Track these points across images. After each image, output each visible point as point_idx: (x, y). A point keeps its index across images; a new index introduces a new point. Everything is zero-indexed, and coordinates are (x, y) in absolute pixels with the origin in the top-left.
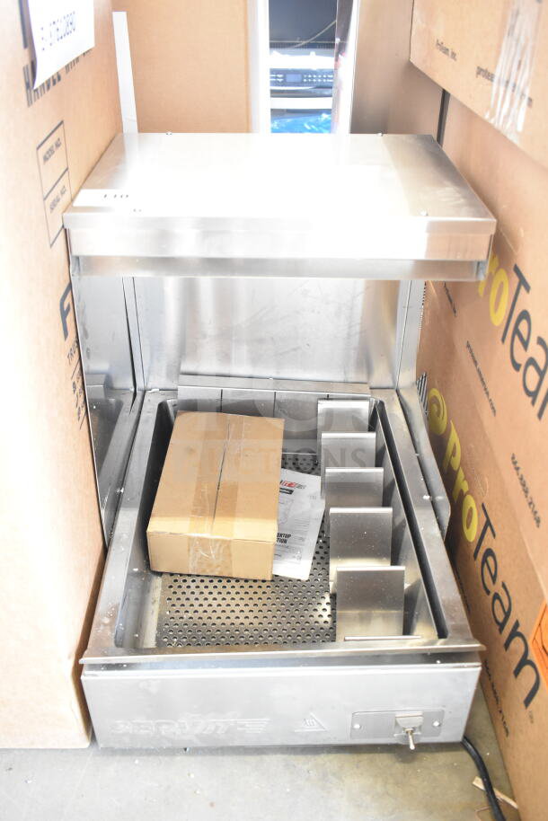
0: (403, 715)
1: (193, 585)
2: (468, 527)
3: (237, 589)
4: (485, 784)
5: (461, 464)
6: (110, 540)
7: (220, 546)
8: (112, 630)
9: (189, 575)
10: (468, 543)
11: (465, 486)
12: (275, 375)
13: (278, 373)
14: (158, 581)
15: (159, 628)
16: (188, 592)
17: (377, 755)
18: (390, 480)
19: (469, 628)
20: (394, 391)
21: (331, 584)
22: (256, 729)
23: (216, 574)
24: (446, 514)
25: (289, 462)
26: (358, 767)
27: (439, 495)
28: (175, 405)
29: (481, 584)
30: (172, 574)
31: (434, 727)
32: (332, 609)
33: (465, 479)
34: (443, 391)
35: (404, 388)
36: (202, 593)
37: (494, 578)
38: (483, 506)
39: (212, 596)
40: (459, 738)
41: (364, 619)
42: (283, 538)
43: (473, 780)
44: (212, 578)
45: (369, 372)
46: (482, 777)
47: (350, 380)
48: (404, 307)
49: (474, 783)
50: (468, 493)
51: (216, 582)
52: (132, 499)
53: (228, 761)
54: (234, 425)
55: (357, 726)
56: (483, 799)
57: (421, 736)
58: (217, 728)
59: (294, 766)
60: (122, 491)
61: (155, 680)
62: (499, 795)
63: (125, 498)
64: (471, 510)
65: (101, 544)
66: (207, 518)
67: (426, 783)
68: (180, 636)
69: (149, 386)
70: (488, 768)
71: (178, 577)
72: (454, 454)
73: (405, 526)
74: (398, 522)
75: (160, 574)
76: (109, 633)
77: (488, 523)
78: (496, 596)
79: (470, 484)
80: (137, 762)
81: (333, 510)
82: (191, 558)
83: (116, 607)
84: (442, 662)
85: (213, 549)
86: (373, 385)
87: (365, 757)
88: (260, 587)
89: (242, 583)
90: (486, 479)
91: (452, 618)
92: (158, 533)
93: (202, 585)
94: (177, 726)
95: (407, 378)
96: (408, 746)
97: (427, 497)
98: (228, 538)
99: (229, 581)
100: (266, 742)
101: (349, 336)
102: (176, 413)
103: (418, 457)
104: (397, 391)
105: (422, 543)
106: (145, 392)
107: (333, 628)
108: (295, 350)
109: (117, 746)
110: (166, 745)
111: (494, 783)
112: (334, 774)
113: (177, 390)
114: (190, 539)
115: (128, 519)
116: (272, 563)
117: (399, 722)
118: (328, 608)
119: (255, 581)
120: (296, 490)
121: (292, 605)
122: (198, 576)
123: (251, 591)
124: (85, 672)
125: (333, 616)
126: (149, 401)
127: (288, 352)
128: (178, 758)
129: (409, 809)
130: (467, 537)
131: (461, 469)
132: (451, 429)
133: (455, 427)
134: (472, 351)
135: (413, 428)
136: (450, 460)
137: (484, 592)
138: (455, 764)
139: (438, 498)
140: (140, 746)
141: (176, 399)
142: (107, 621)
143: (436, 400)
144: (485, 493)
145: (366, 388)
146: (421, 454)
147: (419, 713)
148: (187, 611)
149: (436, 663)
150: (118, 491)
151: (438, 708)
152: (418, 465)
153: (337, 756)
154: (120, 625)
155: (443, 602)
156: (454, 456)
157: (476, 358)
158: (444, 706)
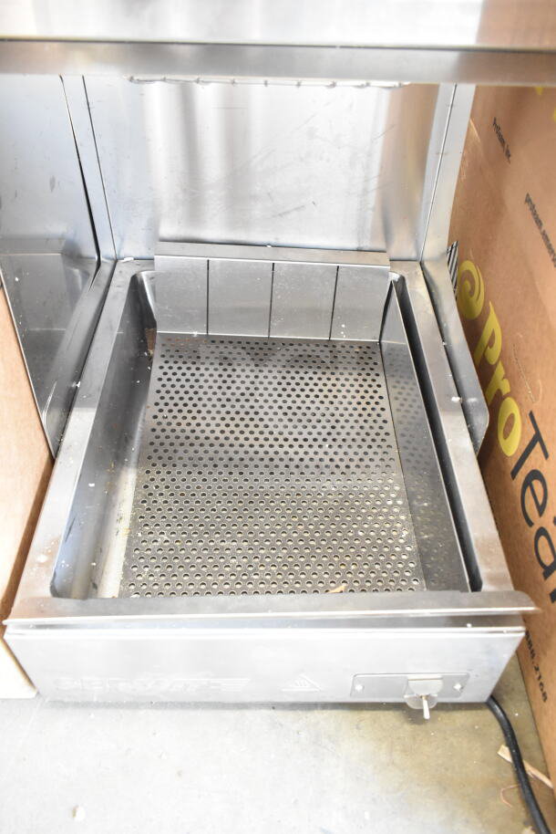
0: (417, 677)
4: (513, 755)
5: (501, 357)
6: (58, 450)
8: (48, 572)
10: (504, 457)
11: (505, 387)
12: (273, 241)
13: (277, 238)
17: (381, 712)
19: (509, 577)
20: (417, 264)
24: (482, 422)
26: (358, 728)
27: (471, 397)
28: (151, 279)
29: (520, 510)
31: (454, 689)
33: (504, 377)
34: (481, 264)
35: (430, 260)
37: (541, 509)
38: (531, 415)
40: (485, 698)
43: (498, 749)
45: (388, 238)
46: (508, 745)
47: (365, 247)
48: (438, 154)
49: (500, 753)
50: (508, 395)
52: (90, 396)
55: (359, 688)
56: (510, 774)
57: (439, 697)
59: (281, 725)
60: (78, 385)
62: (530, 770)
63: (81, 396)
64: (512, 417)
67: (439, 751)
69: (122, 255)
70: (516, 733)
72: (491, 344)
76: (44, 577)
77: (537, 438)
78: (542, 532)
79: (512, 384)
80: (92, 716)
83: (57, 541)
84: (473, 626)
86: (394, 256)
87: (367, 715)
90: (539, 382)
91: (488, 564)
94: (136, 683)
97: (456, 399)
100: (247, 699)
101: (365, 192)
103: (445, 347)
104: (421, 264)
105: (449, 459)
106: (116, 262)
108: (297, 209)
109: (66, 700)
110: (126, 700)
111: (524, 754)
112: (329, 737)
113: (153, 259)
115: (82, 421)
117: (411, 686)
126: (121, 272)
127: (288, 212)
128: (142, 713)
129: (418, 785)
130: (504, 449)
131: (500, 364)
132: (488, 313)
133: (495, 310)
134: (533, 208)
135: (440, 311)
136: (485, 351)
137: (524, 521)
138: (477, 727)
139: (471, 400)
140: (95, 700)
141: (153, 270)
142: (43, 559)
143: (469, 275)
144: (536, 400)
145: (384, 258)
146: (449, 342)
147: (439, 676)
148: (162, 533)
149: (466, 626)
150: (74, 385)
151: (463, 672)
152: (445, 357)
153: (335, 712)
154: (61, 562)
155: (477, 541)
156: (491, 347)
157: (540, 217)
158: (470, 670)
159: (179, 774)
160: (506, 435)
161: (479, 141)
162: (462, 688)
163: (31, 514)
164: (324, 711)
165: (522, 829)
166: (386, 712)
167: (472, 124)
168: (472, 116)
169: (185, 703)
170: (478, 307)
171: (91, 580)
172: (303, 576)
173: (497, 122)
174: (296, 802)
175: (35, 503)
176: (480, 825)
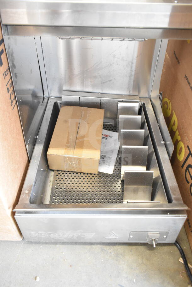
0: (151, 233)
1: (66, 175)
2: (179, 155)
3: (84, 177)
4: (184, 261)
5: (177, 129)
6: (31, 158)
7: (77, 160)
8: (29, 196)
9: (65, 171)
10: (179, 161)
11: (179, 138)
12: (101, 92)
13: (102, 91)
14: (52, 173)
15: (52, 193)
16: (64, 178)
17: (139, 246)
18: (147, 135)
19: (182, 199)
21: (122, 176)
22: (89, 236)
23: (76, 171)
24: (171, 149)
25: (106, 127)
26: (131, 252)
27: (168, 141)
28: (61, 103)
30: (58, 171)
31: (164, 238)
32: (122, 186)
33: (179, 135)
34: (170, 99)
35: (153, 98)
36: (70, 178)
38: (188, 147)
39: (74, 180)
40: (174, 242)
41: (136, 191)
42: (103, 157)
43: (179, 259)
44: (74, 173)
45: (139, 92)
46: (182, 258)
47: (131, 94)
48: (156, 63)
49: (179, 260)
50: (180, 141)
51: (75, 174)
52: (41, 140)
53: (78, 247)
54: (84, 112)
55: (131, 237)
56: (183, 267)
57: (158, 241)
58: (74, 235)
59: (105, 250)
60: (37, 137)
61: (46, 218)
62: (190, 266)
63: (38, 140)
64: (181, 148)
65: (27, 159)
66: (72, 149)
67: (159, 259)
68: (60, 196)
69: (51, 96)
70: (185, 254)
71: (60, 172)
72: (174, 124)
73: (153, 154)
74: (150, 151)
75: (53, 170)
76: (27, 197)
77: (190, 154)
79: (181, 137)
80: (41, 247)
81: (123, 147)
82: (65, 165)
83: (31, 186)
84: (170, 214)
85: (74, 161)
86: (141, 96)
87: (134, 247)
88: (93, 176)
89: (86, 175)
90: (190, 135)
91: (174, 194)
92: (52, 155)
93: (70, 175)
94: (57, 235)
95: (155, 94)
96: (153, 245)
97: (163, 142)
98: (80, 157)
99: (80, 174)
100: (93, 241)
101: (131, 76)
102: (61, 106)
103: (159, 126)
104: (150, 99)
105: (161, 161)
106: (49, 98)
107: (122, 194)
108: (109, 81)
109: (33, 241)
110: (53, 241)
111: (188, 260)
112: (121, 254)
113: (61, 97)
114: (65, 157)
115: (39, 149)
116: (98, 167)
117: (149, 236)
118: (120, 185)
119: (91, 174)
120: (108, 138)
121: (106, 184)
122: (69, 171)
123: (89, 178)
124: (16, 214)
125: (122, 189)
126: (50, 101)
127: (106, 82)
128: (58, 246)
129: (152, 270)
130: (179, 159)
131: (177, 131)
132: (173, 114)
133: (175, 113)
134: (187, 79)
135: (157, 114)
136: (172, 127)
137: (186, 182)
138: (171, 252)
139: (168, 143)
140: (42, 241)
141: (61, 101)
142: (27, 192)
143: (166, 103)
144: (189, 142)
145: (138, 98)
146: (160, 124)
147: (158, 233)
148: (63, 186)
149: (167, 214)
150: (36, 137)
151: (166, 231)
152: (159, 129)
153: (123, 246)
154: (33, 193)
155: (170, 187)
156: (174, 125)
157: (190, 82)
158: (169, 230)
159: (71, 266)
160: (180, 154)
161: (169, 59)
162: (166, 237)
163: (22, 178)
164: (120, 246)
165: (188, 286)
166: (141, 247)
167: (167, 54)
168: (167, 51)
169: (72, 242)
170: (169, 113)
171: (41, 201)
172: (110, 201)
173: (175, 53)
174: (110, 276)
175: (24, 175)
176: (173, 284)
